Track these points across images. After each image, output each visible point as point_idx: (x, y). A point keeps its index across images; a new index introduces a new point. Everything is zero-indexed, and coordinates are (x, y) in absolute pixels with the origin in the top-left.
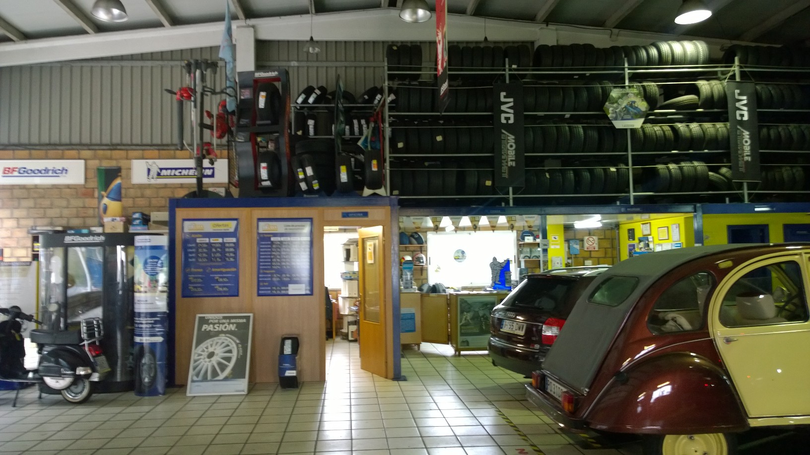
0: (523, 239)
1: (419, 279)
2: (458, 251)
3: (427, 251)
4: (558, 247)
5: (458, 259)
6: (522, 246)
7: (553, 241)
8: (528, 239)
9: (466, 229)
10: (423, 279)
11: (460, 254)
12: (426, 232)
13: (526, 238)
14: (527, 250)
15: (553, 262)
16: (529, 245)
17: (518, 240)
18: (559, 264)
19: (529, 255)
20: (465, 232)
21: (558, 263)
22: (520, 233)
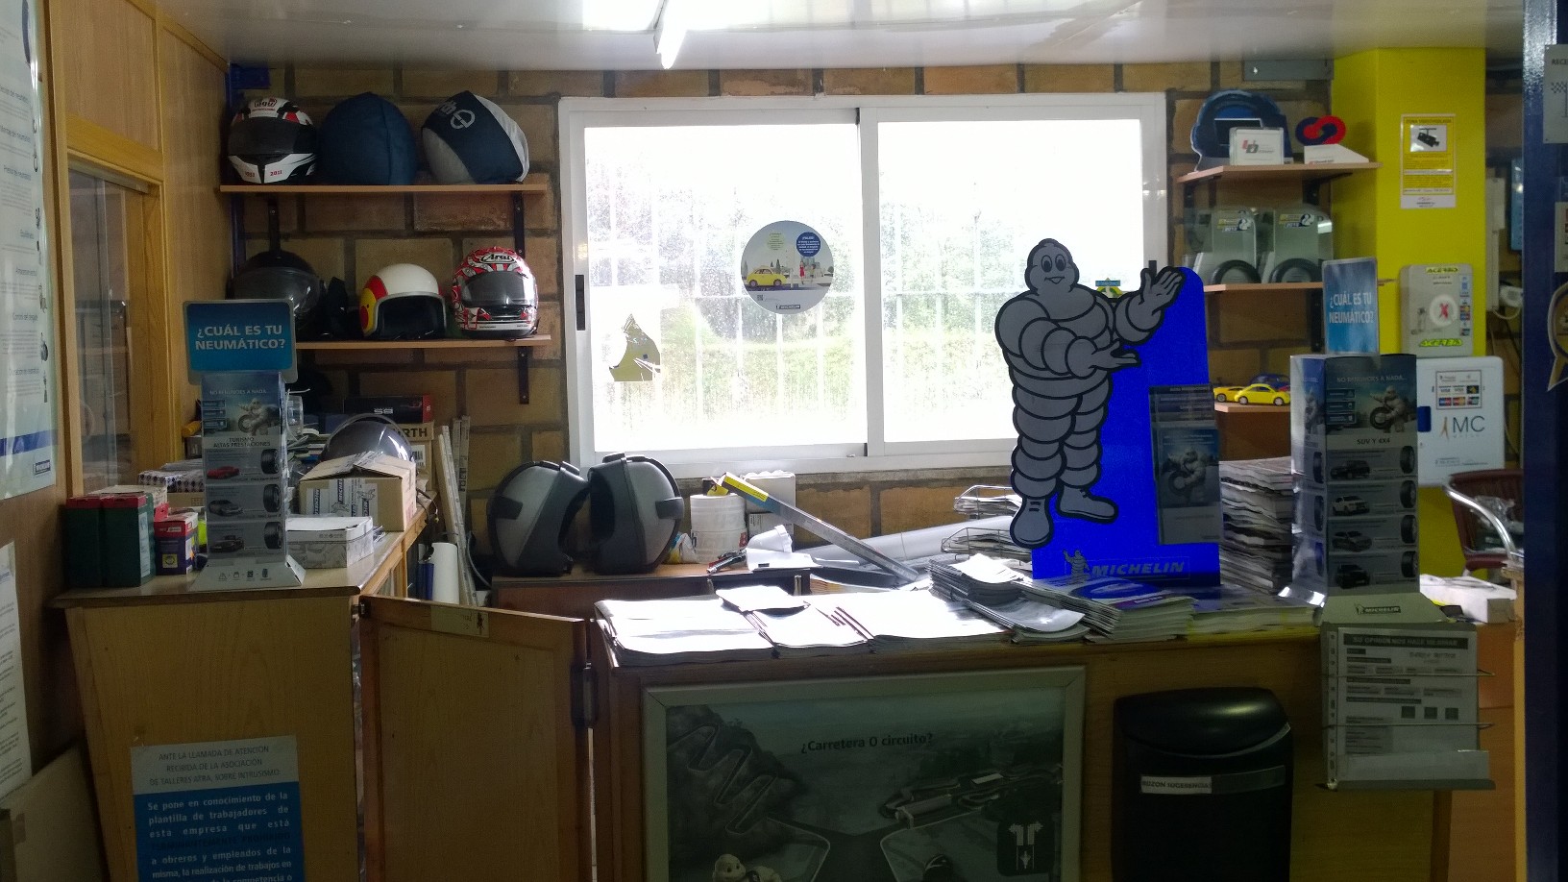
0: (1216, 145)
1: (507, 429)
2: (772, 234)
3: (557, 232)
4: (1444, 200)
5: (776, 286)
6: (1203, 195)
7: (1412, 159)
8: (1251, 148)
9: (827, 81)
10: (530, 430)
11: (792, 259)
12: (552, 99)
13: (1239, 137)
14: (1238, 223)
15: (1414, 306)
16: (1256, 186)
17: (1176, 159)
18: (1455, 313)
19: (1250, 256)
20: (821, 99)
21: (1445, 312)
22: (1192, 112)
